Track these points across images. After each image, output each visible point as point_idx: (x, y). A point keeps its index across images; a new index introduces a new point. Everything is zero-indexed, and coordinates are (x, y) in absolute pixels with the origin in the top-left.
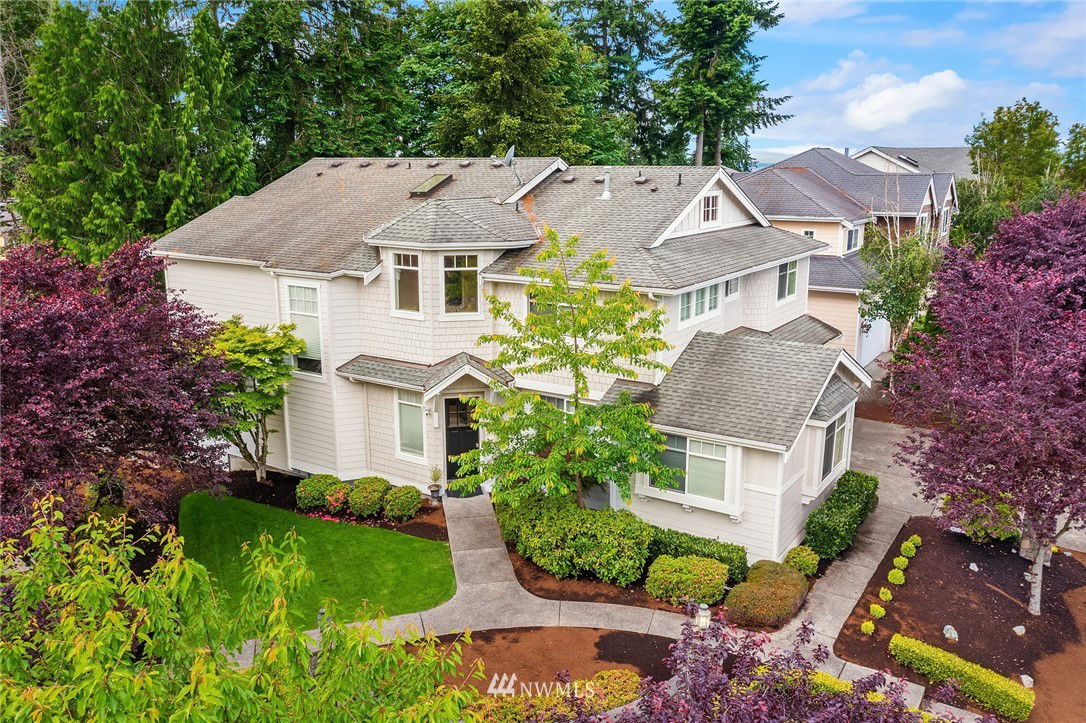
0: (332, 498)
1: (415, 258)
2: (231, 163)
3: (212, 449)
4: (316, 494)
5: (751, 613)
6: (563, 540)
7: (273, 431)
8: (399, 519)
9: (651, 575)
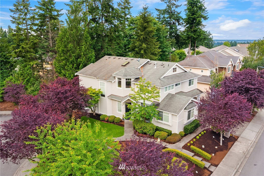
0: (106, 119)
1: (121, 79)
2: (90, 57)
3: (87, 110)
4: (103, 118)
5: (169, 141)
6: (141, 127)
7: (97, 107)
8: (117, 123)
9: (155, 134)
